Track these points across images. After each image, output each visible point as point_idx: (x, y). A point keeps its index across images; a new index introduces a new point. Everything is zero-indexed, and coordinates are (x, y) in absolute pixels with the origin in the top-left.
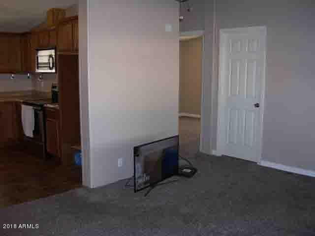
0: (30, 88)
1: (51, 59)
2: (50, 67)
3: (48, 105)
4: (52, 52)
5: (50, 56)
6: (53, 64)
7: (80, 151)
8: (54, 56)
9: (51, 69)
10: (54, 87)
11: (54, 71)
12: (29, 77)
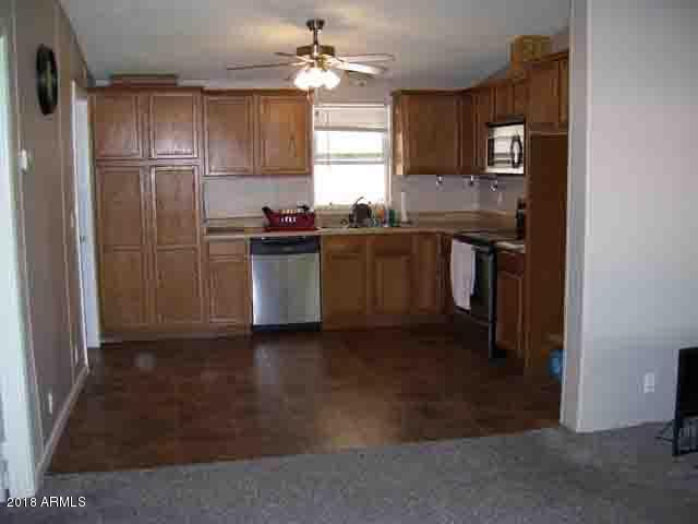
0: (475, 207)
1: (516, 144)
2: (513, 162)
3: (505, 244)
4: (519, 130)
5: (516, 139)
6: (520, 155)
7: (561, 349)
8: (522, 140)
9: (515, 166)
10: (521, 206)
11: (520, 171)
12: (472, 183)
